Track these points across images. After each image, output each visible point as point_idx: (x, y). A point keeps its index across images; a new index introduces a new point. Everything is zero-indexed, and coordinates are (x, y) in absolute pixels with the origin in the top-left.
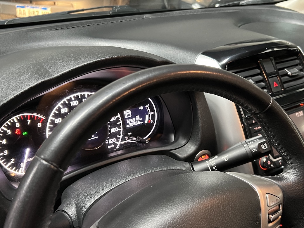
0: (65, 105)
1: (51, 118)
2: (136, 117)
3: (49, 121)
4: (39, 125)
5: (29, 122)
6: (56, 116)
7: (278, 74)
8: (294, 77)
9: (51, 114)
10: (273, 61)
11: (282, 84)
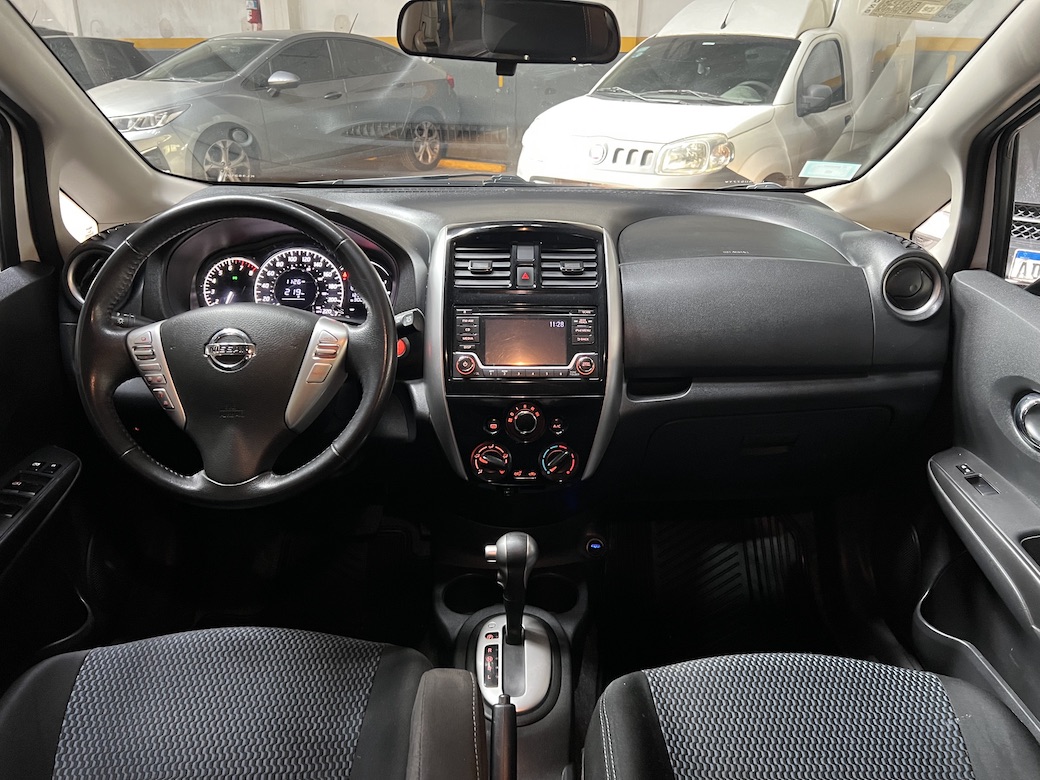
1: (263, 268)
3: (261, 272)
4: (251, 273)
6: (270, 268)
7: (537, 264)
8: (571, 275)
9: (265, 265)
10: (537, 247)
11: (539, 279)
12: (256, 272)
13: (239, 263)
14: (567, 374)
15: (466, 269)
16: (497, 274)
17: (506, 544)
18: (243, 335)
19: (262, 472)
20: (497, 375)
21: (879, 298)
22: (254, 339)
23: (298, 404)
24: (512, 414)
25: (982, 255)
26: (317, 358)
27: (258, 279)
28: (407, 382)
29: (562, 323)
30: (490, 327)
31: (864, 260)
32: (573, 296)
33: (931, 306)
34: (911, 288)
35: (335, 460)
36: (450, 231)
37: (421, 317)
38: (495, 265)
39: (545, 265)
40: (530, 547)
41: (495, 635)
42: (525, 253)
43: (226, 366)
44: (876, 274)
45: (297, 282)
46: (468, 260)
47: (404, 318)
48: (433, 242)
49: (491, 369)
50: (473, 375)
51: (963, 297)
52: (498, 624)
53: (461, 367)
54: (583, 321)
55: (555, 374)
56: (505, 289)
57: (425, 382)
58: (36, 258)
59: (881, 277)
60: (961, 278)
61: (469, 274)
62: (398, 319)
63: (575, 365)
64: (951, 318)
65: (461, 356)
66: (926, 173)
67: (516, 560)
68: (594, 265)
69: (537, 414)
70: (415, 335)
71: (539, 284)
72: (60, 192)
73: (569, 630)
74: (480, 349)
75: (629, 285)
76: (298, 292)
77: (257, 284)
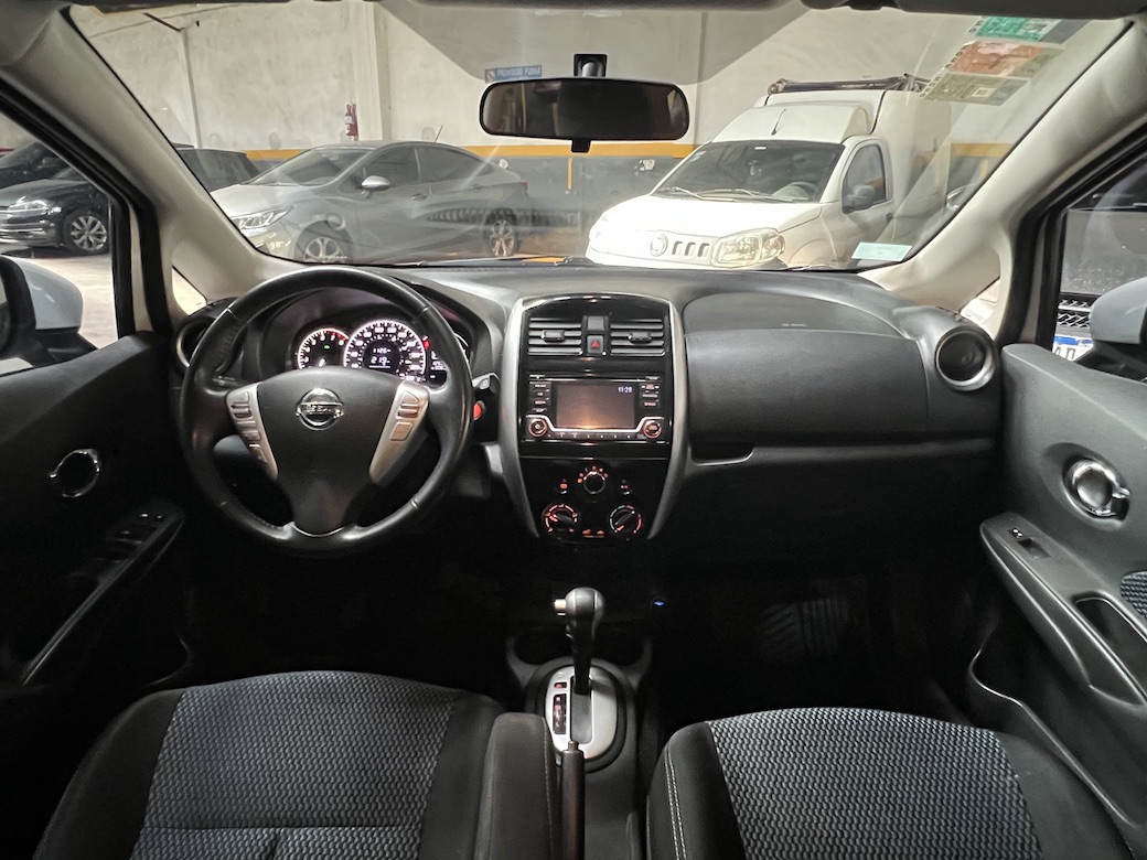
0: (369, 330)
1: (353, 338)
3: (350, 342)
4: (341, 343)
5: (333, 338)
6: (358, 338)
7: (606, 334)
8: (639, 344)
9: (355, 335)
10: (607, 318)
11: (609, 347)
12: (346, 342)
13: (331, 333)
14: (635, 437)
15: (540, 337)
16: (568, 342)
17: (576, 598)
18: (332, 395)
19: (347, 525)
20: (568, 438)
21: (932, 368)
22: (342, 398)
23: (380, 461)
24: (581, 475)
25: (1031, 329)
26: (400, 418)
27: (347, 348)
28: (483, 444)
29: (630, 389)
30: (561, 391)
31: (917, 334)
32: (641, 363)
33: (982, 377)
34: (964, 359)
35: (414, 514)
36: (525, 303)
37: (496, 382)
38: (567, 334)
39: (613, 334)
40: (598, 601)
41: (564, 685)
42: (595, 323)
43: (315, 424)
44: (929, 345)
45: (383, 350)
46: (541, 329)
47: (481, 382)
48: (509, 313)
49: (561, 431)
50: (544, 436)
51: (1013, 368)
52: (567, 674)
53: (534, 429)
54: (650, 386)
55: (623, 437)
56: (576, 356)
57: (500, 444)
58: (149, 328)
59: (934, 348)
60: (1009, 351)
61: (542, 342)
62: (475, 382)
63: (642, 429)
64: (1004, 387)
65: (533, 419)
66: (976, 254)
67: (584, 614)
68: (661, 334)
69: (606, 475)
70: (491, 398)
71: (609, 353)
72: (173, 271)
73: (634, 681)
74: (551, 411)
75: (694, 354)
76: (384, 360)
77: (346, 352)
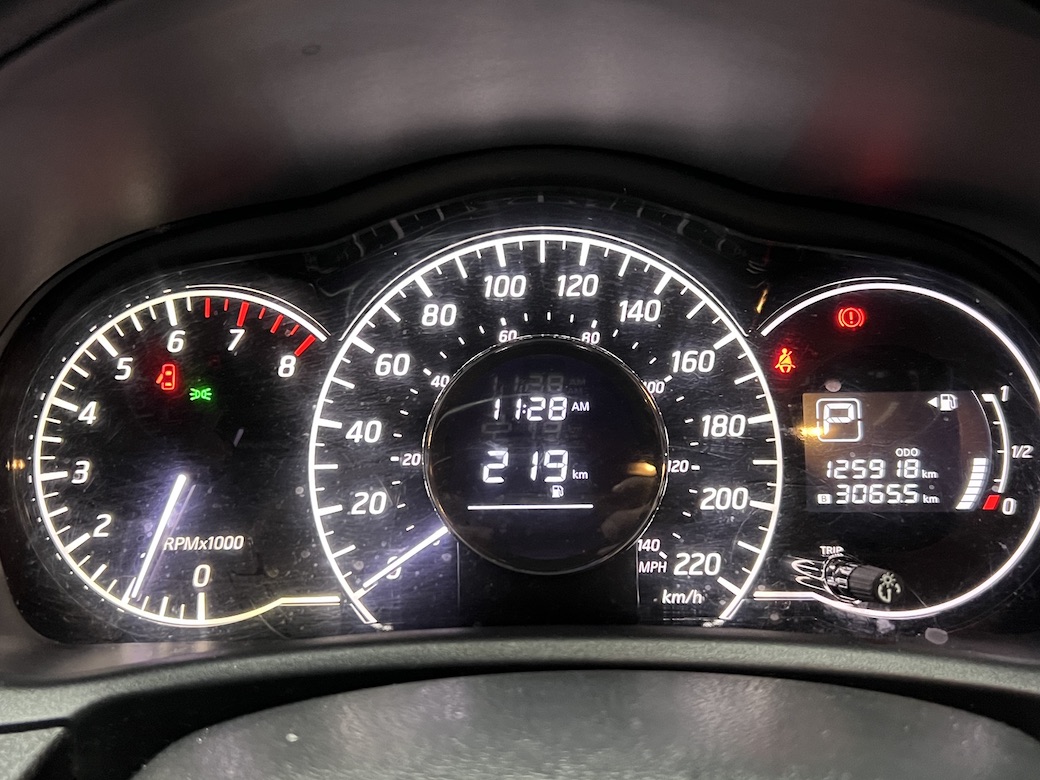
0: (446, 285)
1: (353, 338)
2: (900, 452)
3: (340, 358)
4: (287, 365)
5: (238, 336)
9: (364, 319)
12: (315, 360)
13: (224, 315)
27: (322, 399)
45: (552, 406)
76: (556, 465)
